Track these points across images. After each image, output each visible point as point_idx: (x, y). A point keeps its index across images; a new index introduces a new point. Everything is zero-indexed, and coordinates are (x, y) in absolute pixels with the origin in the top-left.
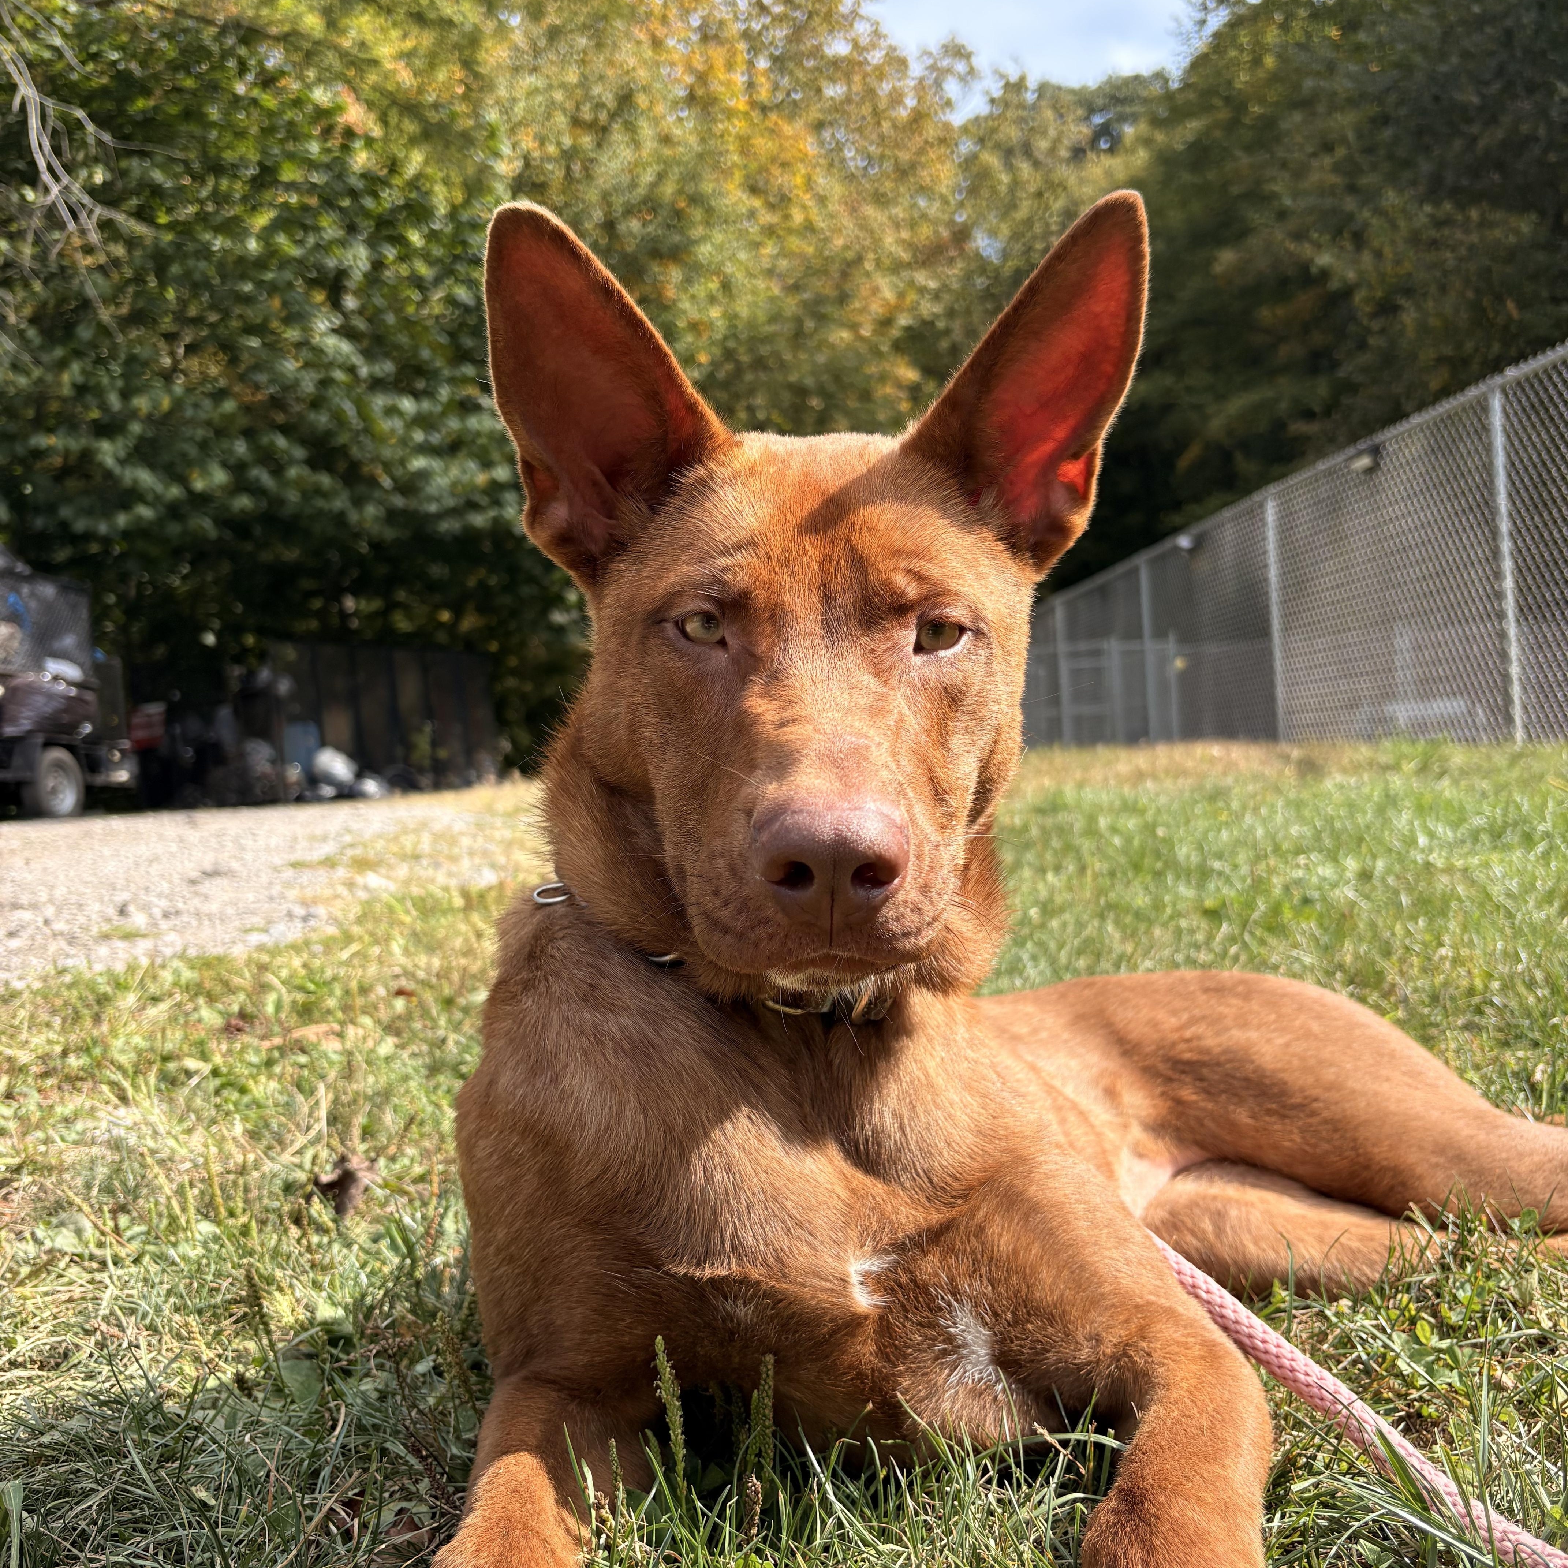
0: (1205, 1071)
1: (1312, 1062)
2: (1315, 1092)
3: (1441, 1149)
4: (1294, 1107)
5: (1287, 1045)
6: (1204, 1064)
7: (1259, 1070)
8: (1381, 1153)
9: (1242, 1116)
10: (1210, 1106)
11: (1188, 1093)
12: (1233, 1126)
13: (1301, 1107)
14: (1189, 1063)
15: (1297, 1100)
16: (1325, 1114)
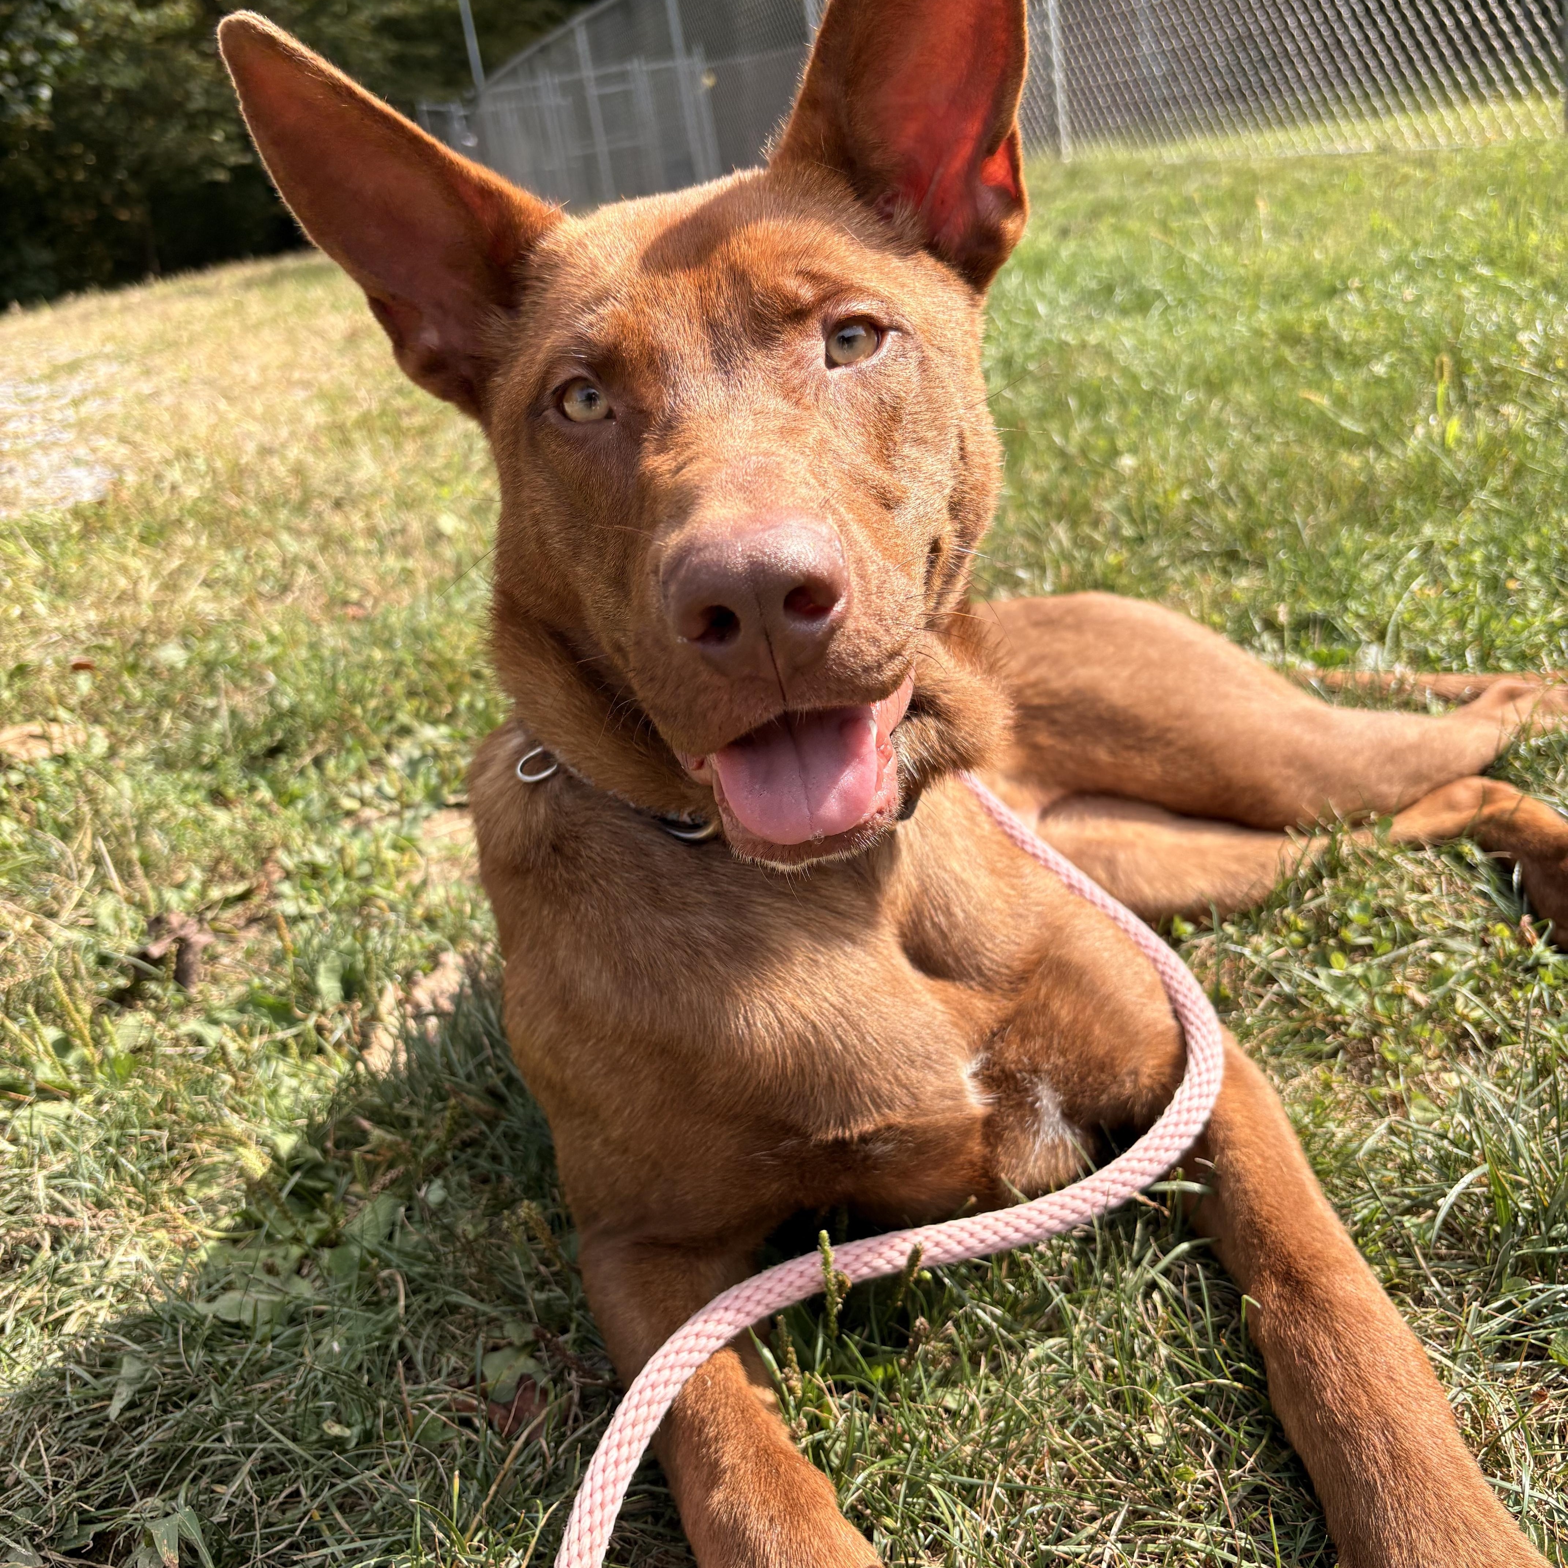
0: (1058, 715)
1: (1158, 692)
2: (1168, 723)
3: (1289, 762)
4: (1149, 740)
5: (1132, 678)
6: (1053, 707)
7: (1112, 708)
8: (1238, 773)
9: (1102, 755)
10: (1067, 747)
11: (1044, 739)
12: (1093, 764)
13: (1156, 739)
14: (1039, 708)
15: (1151, 733)
16: (1182, 743)
